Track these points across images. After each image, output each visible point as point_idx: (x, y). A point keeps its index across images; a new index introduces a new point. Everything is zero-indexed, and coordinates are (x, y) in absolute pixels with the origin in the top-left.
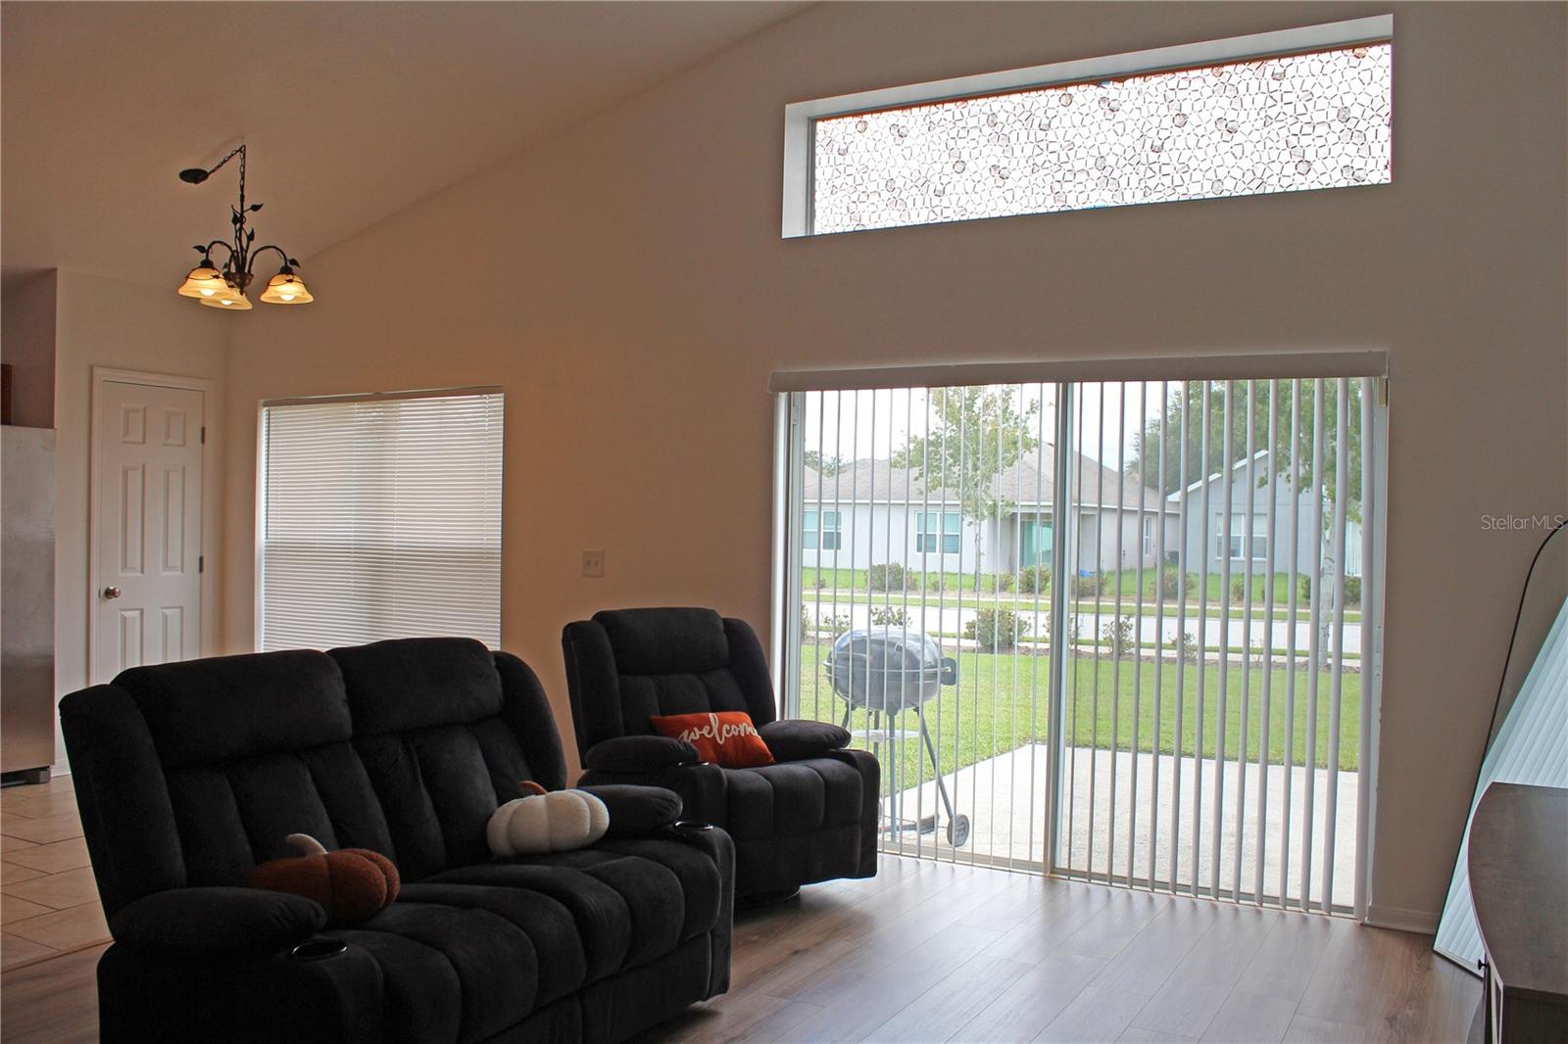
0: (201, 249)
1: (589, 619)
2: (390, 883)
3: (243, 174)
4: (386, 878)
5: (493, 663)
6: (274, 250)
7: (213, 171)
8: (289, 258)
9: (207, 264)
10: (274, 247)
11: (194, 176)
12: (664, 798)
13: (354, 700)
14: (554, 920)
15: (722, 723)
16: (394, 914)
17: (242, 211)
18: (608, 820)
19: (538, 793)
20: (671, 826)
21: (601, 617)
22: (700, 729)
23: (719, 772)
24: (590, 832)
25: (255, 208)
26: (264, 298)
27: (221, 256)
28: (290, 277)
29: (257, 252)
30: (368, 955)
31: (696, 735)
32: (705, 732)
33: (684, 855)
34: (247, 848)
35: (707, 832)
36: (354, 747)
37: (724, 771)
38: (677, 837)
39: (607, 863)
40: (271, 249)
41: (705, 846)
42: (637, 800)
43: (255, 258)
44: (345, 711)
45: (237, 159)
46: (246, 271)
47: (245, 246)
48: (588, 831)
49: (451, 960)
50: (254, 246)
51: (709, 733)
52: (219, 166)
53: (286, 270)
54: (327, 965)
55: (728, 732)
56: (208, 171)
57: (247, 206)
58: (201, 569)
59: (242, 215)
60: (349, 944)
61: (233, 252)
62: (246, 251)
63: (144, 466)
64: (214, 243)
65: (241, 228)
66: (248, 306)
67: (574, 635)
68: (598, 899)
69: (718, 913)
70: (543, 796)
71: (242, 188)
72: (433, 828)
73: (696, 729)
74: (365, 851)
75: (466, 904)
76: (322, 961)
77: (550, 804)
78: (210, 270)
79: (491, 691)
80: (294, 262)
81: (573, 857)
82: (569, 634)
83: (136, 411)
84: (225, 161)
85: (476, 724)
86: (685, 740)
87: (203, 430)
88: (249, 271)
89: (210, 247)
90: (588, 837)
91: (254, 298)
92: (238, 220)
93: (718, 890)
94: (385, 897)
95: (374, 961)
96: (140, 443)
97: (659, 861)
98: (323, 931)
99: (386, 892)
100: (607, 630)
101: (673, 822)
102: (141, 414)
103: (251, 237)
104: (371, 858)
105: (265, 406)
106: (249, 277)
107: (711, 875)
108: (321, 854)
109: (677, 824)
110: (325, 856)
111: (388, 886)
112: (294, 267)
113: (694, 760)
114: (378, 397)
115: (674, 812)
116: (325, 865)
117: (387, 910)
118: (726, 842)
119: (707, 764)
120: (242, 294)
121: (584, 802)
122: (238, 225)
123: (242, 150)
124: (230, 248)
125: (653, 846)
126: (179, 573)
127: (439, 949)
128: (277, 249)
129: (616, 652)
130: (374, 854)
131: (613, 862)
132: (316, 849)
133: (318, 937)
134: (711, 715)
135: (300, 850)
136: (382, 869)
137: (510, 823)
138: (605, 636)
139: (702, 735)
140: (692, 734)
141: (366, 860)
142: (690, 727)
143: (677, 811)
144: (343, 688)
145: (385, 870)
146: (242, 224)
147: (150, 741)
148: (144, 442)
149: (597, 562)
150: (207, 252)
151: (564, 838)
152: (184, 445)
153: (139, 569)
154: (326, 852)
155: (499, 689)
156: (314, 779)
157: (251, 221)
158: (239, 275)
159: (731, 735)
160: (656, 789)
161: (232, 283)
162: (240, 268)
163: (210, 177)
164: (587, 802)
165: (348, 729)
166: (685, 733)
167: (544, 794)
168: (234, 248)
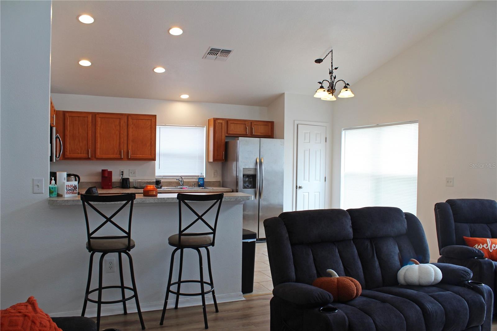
0: (320, 83)
1: (445, 202)
2: (357, 290)
3: (332, 58)
4: (356, 288)
5: (404, 217)
6: (342, 81)
7: (324, 59)
8: (346, 83)
9: (322, 87)
10: (342, 80)
11: (319, 61)
12: (465, 271)
13: (354, 227)
14: (414, 312)
15: (492, 243)
16: (359, 301)
17: (332, 70)
18: (442, 277)
19: (417, 264)
20: (467, 282)
21: (449, 201)
22: (483, 245)
23: (491, 262)
24: (434, 281)
25: (336, 69)
26: (339, 96)
27: (326, 85)
28: (347, 89)
29: (337, 82)
30: (344, 314)
31: (481, 247)
32: (485, 246)
33: (471, 294)
34: (315, 272)
35: (481, 287)
36: (353, 242)
37: (493, 262)
38: (468, 286)
39: (438, 293)
40: (341, 81)
41: (481, 292)
42: (453, 271)
43: (336, 84)
44: (351, 230)
45: (331, 53)
46: (334, 88)
47: (333, 81)
48: (433, 280)
49: (373, 321)
50: (336, 80)
51: (486, 247)
52: (325, 57)
53: (345, 87)
54: (330, 316)
55: (494, 247)
56: (323, 59)
57: (333, 68)
58: (325, 181)
59: (332, 71)
60: (339, 310)
61: (330, 83)
62: (334, 82)
63: (309, 149)
64: (324, 80)
65: (332, 75)
66: (335, 99)
67: (439, 208)
68: (432, 306)
69: (484, 319)
70: (418, 265)
71: (332, 63)
72: (378, 272)
73: (481, 244)
74: (351, 278)
75: (384, 301)
76: (328, 314)
77: (420, 269)
78: (322, 89)
79: (403, 226)
80: (348, 84)
81: (426, 289)
82: (436, 207)
83: (307, 133)
84: (327, 55)
85: (397, 238)
86: (476, 248)
87: (326, 138)
88: (335, 88)
89: (323, 82)
90: (433, 282)
91: (336, 97)
92: (331, 73)
93: (485, 310)
94: (355, 295)
95: (346, 316)
96: (308, 143)
97: (460, 295)
98: (331, 303)
99: (356, 293)
100: (451, 206)
101: (468, 280)
102: (309, 134)
103: (335, 78)
104: (352, 281)
105: (344, 130)
106: (335, 90)
107: (482, 304)
108: (336, 277)
109: (469, 282)
110: (337, 278)
111: (357, 291)
112: (348, 86)
113: (481, 256)
114: (378, 126)
115: (468, 277)
116: (336, 281)
117: (357, 298)
118: (490, 292)
119: (487, 259)
120: (333, 95)
121: (433, 269)
122: (331, 74)
123: (332, 51)
124: (328, 82)
125: (457, 288)
126: (319, 182)
127: (369, 316)
128: (343, 81)
129: (454, 214)
130: (353, 279)
131: (441, 293)
132: (335, 275)
133: (330, 305)
134: (488, 240)
135: (330, 275)
136: (355, 285)
137: (405, 273)
138: (450, 208)
139: (483, 247)
140: (479, 246)
141: (350, 281)
142: (479, 243)
143: (470, 277)
144: (351, 222)
145: (356, 286)
146: (332, 74)
147: (287, 235)
148: (310, 142)
149: (451, 181)
150: (322, 84)
151: (424, 281)
152: (321, 143)
153: (308, 180)
154: (338, 277)
155: (406, 226)
156: (339, 252)
157: (335, 73)
158: (332, 89)
159: (495, 249)
160: (462, 267)
161: (330, 93)
162: (332, 88)
163: (323, 60)
164: (434, 269)
165: (352, 236)
166: (476, 246)
167: (418, 264)
168: (330, 82)
